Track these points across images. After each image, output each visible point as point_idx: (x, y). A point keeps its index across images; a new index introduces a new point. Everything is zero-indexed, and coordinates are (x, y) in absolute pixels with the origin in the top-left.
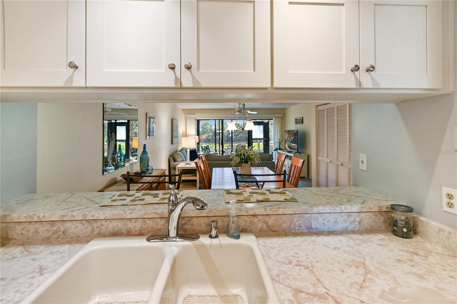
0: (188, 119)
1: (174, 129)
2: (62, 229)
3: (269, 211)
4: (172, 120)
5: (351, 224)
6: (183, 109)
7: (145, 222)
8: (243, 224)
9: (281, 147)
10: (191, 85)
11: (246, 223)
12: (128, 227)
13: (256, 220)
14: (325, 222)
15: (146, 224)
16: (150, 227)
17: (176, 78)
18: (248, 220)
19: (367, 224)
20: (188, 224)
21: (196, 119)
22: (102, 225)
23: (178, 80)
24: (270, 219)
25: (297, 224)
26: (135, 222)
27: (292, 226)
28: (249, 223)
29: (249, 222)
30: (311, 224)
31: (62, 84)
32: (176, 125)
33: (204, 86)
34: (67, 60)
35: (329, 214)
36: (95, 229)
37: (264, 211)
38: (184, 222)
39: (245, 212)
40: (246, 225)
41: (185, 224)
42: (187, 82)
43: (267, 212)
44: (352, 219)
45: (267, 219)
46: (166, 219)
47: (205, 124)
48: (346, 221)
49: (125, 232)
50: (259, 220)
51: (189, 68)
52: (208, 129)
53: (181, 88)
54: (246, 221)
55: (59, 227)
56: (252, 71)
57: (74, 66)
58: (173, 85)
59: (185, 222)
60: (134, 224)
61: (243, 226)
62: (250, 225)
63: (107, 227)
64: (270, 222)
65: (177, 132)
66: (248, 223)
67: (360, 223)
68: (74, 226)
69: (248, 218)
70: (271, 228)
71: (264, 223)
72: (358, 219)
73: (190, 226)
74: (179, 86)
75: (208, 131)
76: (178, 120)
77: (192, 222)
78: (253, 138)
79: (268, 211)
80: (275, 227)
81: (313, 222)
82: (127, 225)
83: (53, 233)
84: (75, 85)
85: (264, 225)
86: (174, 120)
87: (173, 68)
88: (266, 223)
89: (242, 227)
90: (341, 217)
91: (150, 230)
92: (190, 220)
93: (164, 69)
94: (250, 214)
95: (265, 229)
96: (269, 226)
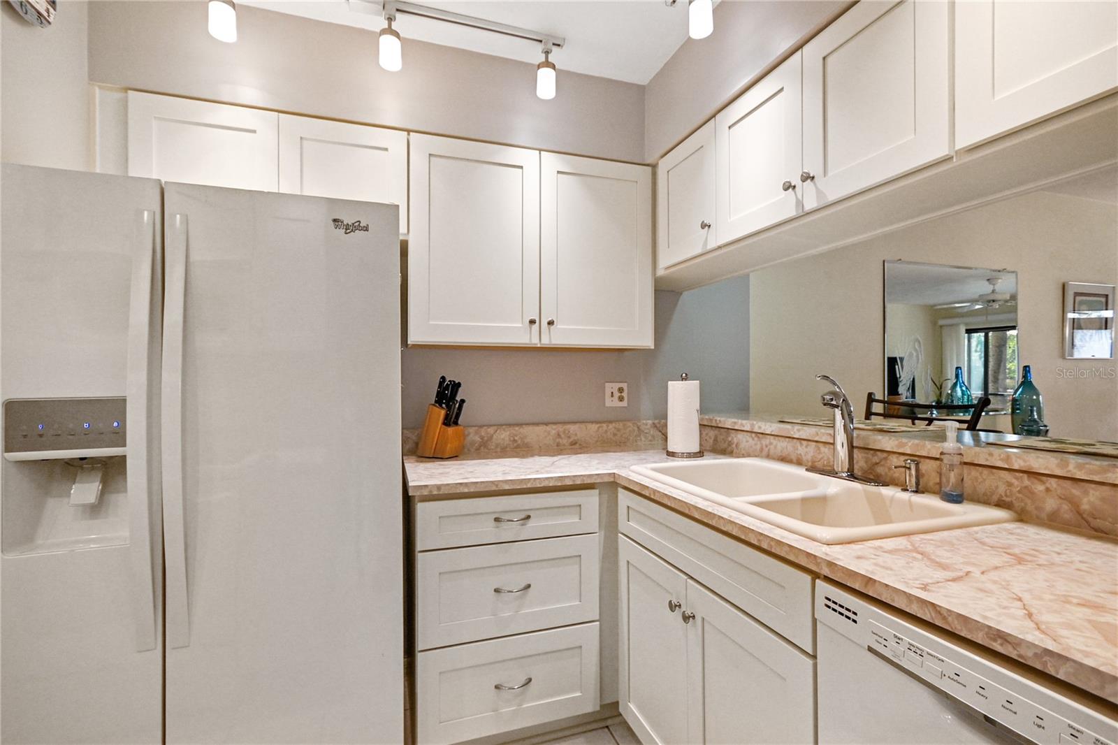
3: (1075, 468)
7: (819, 449)
8: (1002, 491)
10: (814, 205)
11: (1011, 490)
13: (1039, 488)
15: (820, 453)
16: (825, 458)
17: (797, 201)
18: (1016, 482)
20: (883, 465)
22: (771, 442)
23: (800, 203)
24: (1086, 493)
26: (806, 447)
28: (1019, 492)
29: (1019, 488)
36: (764, 447)
37: (1058, 465)
39: (1000, 460)
40: (1008, 494)
41: (877, 464)
43: (1070, 471)
45: (1077, 493)
49: (794, 457)
50: (1048, 490)
54: (1010, 484)
59: (878, 461)
60: (806, 450)
61: (1001, 495)
62: (1020, 495)
63: (775, 447)
64: (1085, 500)
66: (1015, 490)
69: (1017, 478)
70: (1090, 519)
71: (1065, 502)
73: (887, 470)
74: (800, 212)
79: (1071, 467)
80: (1105, 520)
82: (797, 449)
84: (709, 247)
85: (1066, 507)
88: (1072, 501)
89: (998, 496)
91: (825, 462)
94: (1016, 467)
95: (1067, 516)
96: (1079, 513)
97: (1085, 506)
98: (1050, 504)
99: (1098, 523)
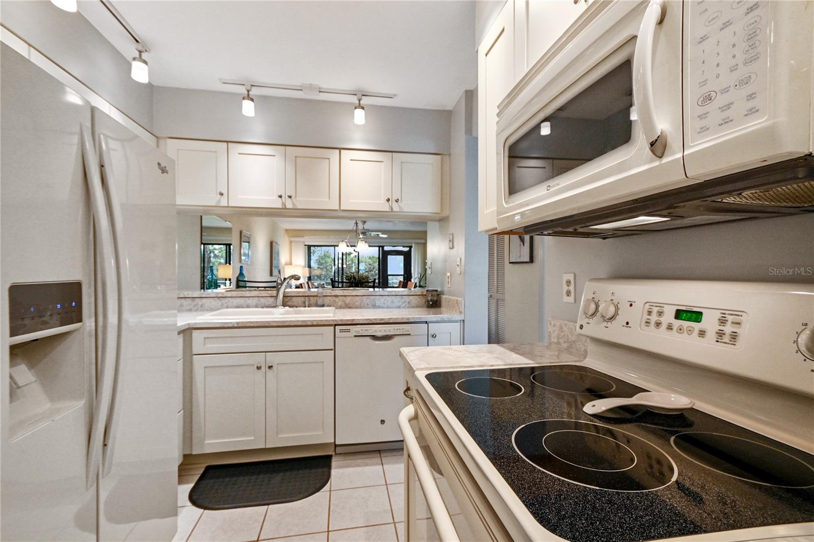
0: (293, 243)
1: (274, 255)
2: (200, 303)
4: (271, 243)
5: (403, 303)
6: (286, 230)
8: (328, 302)
9: (421, 284)
10: (291, 207)
12: (247, 303)
13: (337, 300)
14: (385, 302)
17: (283, 202)
18: (331, 299)
19: (414, 303)
21: (306, 244)
22: (229, 301)
23: (284, 204)
24: (347, 299)
25: (366, 303)
27: (363, 304)
30: (375, 303)
31: (214, 204)
32: (276, 251)
33: (299, 207)
34: (216, 189)
35: (387, 297)
37: (342, 293)
38: (287, 300)
39: (329, 293)
42: (289, 205)
43: (345, 294)
44: (403, 300)
45: (345, 299)
46: (275, 298)
47: (322, 256)
48: (399, 301)
50: (339, 300)
51: (290, 197)
52: (328, 264)
53: (286, 209)
54: (330, 300)
55: (198, 303)
56: (328, 200)
57: (222, 194)
58: (281, 207)
61: (328, 304)
62: (333, 303)
65: (278, 260)
67: (409, 303)
68: (208, 302)
70: (348, 305)
72: (408, 300)
73: (291, 303)
74: (284, 207)
75: (328, 268)
76: (278, 244)
77: (292, 300)
78: (389, 274)
80: (350, 304)
81: (376, 302)
83: (194, 306)
84: (221, 205)
85: (343, 303)
86: (274, 244)
87: (280, 197)
88: (345, 302)
90: (396, 298)
91: (263, 305)
92: (291, 299)
93: (276, 197)
94: (333, 295)
95: (343, 306)
96: (346, 304)
97: (347, 302)
98: (340, 303)
99: (350, 306)
